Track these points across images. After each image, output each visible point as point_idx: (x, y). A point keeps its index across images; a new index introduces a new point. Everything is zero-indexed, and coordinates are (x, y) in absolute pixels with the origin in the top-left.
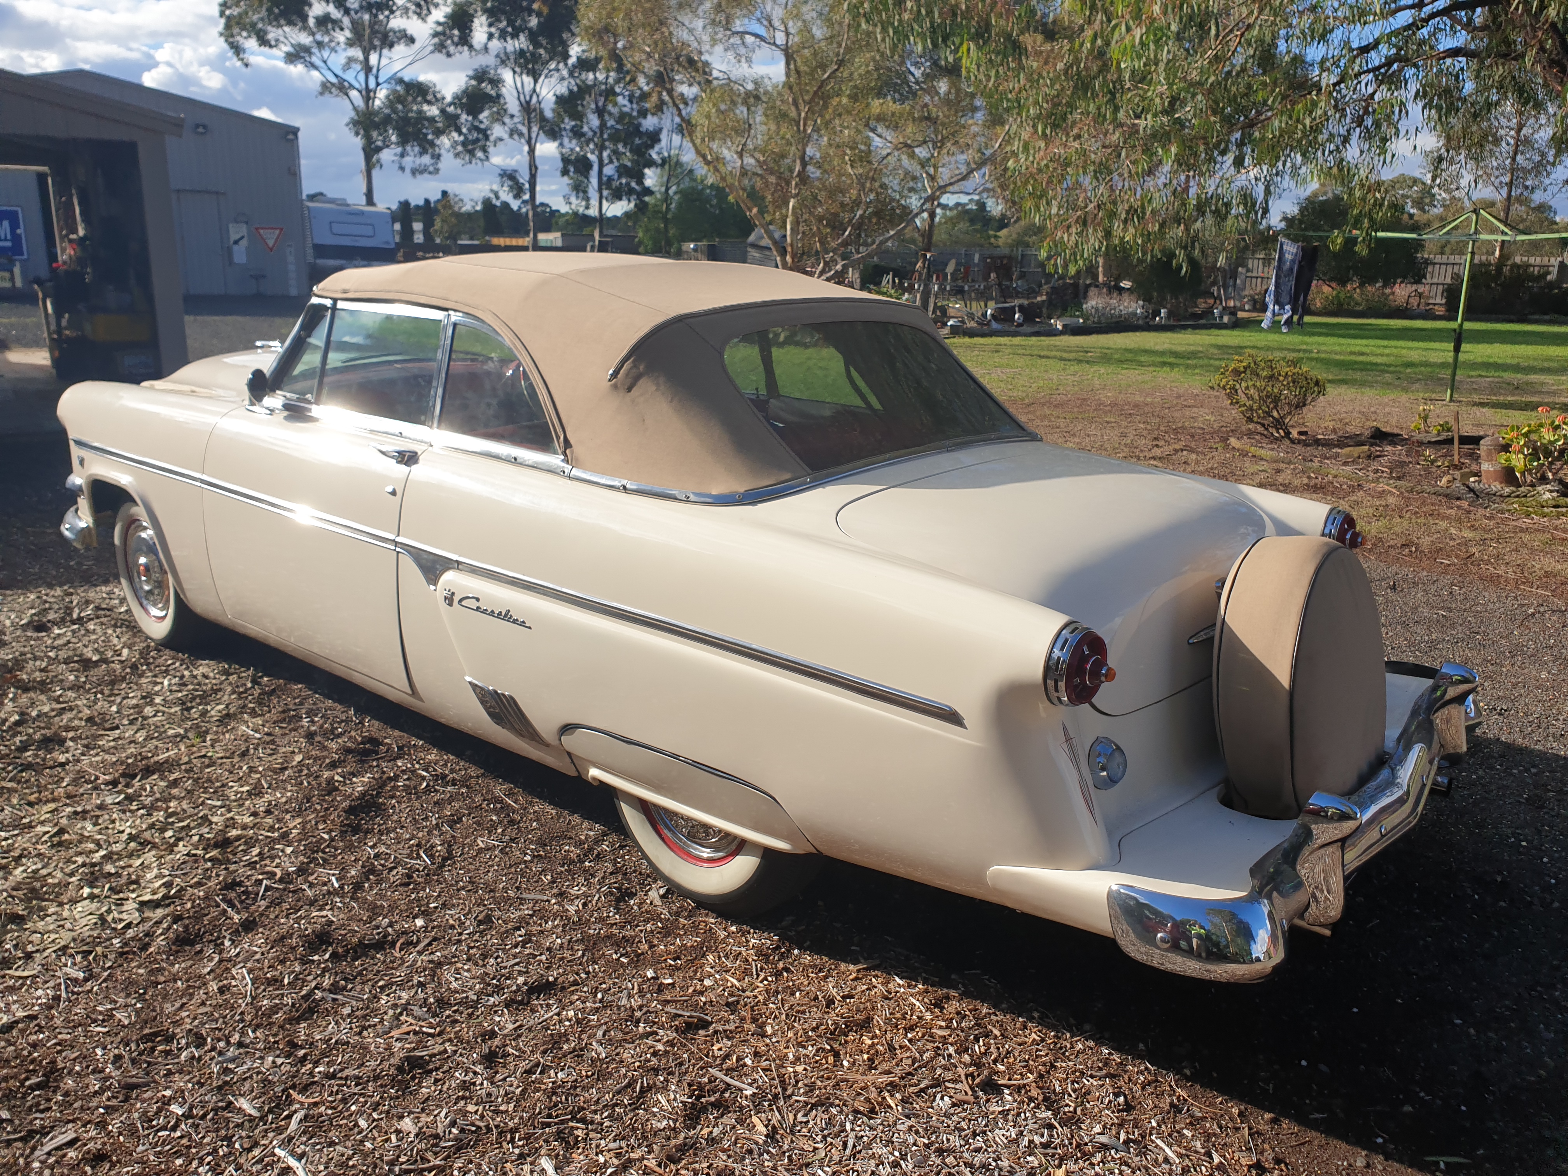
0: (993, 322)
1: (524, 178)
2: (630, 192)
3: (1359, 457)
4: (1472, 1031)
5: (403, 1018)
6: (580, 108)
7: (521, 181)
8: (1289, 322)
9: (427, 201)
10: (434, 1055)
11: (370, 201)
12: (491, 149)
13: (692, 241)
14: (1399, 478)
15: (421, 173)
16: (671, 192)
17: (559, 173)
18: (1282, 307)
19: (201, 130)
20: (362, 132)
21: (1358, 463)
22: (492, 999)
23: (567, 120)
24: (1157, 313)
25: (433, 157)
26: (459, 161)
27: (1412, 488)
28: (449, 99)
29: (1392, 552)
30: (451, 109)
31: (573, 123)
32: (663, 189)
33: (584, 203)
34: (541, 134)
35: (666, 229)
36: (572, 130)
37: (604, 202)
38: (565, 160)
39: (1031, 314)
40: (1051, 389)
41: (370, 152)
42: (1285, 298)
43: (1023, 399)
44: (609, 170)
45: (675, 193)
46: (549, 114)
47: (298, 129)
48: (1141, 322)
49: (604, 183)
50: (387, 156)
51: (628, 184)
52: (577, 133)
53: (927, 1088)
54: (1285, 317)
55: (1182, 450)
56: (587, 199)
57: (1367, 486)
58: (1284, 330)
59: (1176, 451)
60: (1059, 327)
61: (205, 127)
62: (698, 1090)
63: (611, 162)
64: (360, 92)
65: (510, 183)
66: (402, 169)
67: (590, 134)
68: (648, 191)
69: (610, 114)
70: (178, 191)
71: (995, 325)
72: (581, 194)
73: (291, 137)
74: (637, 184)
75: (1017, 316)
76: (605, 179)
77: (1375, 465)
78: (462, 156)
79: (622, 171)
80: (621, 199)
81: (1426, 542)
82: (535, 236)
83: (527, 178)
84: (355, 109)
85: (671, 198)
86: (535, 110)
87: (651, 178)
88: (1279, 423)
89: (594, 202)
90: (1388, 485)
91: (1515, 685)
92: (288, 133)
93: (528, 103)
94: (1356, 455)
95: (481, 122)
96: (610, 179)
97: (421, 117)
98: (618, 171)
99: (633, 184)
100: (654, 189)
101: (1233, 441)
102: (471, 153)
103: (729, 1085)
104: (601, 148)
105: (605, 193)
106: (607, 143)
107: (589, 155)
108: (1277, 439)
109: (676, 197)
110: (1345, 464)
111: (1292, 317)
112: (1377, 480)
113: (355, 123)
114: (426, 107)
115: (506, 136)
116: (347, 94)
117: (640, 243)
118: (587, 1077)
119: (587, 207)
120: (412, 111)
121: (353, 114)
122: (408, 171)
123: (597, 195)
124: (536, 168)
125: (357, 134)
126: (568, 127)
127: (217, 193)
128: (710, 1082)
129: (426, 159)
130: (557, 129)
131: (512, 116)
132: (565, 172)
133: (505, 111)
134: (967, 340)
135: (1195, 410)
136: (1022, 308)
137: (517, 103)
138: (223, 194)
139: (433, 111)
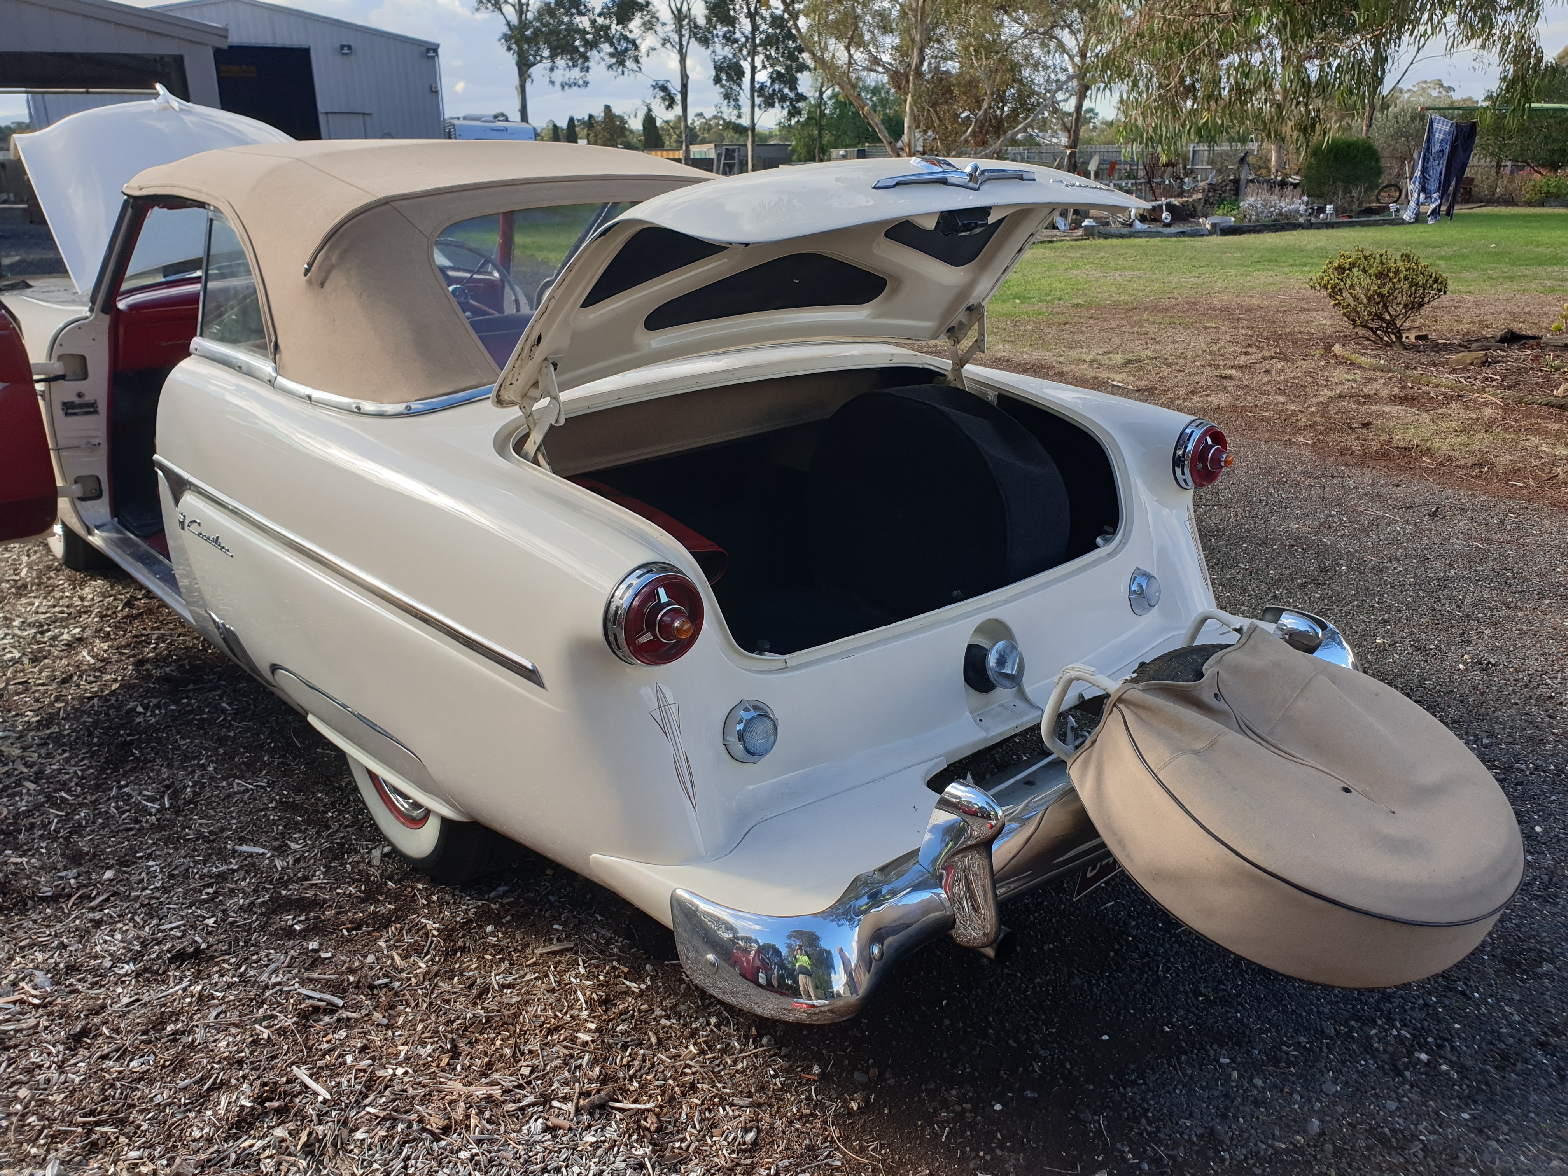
0: (1137, 222)
1: (675, 87)
2: (784, 99)
3: (1472, 364)
4: (1235, 1075)
5: (22, 984)
6: (732, 13)
7: (673, 91)
8: (1435, 213)
9: (591, 116)
10: (21, 1030)
11: (524, 117)
12: (643, 60)
13: (843, 147)
14: (1510, 388)
15: (570, 86)
16: (825, 96)
17: (712, 82)
18: (1429, 196)
19: (346, 51)
20: (514, 46)
21: (1468, 371)
22: (126, 967)
23: (719, 27)
24: (1322, 210)
25: (582, 70)
26: (612, 73)
27: (1522, 398)
28: (598, 10)
29: (1461, 472)
30: (600, 20)
31: (725, 29)
32: (817, 94)
33: (736, 112)
34: (693, 39)
35: (820, 135)
36: (724, 36)
37: (757, 109)
38: (718, 68)
39: (1180, 214)
40: (1164, 292)
41: (524, 66)
42: (1433, 185)
43: (1126, 304)
44: (763, 76)
45: (830, 98)
46: (702, 21)
47: (438, 45)
48: (1301, 220)
49: (758, 90)
50: (538, 71)
51: (780, 91)
52: (729, 39)
53: (529, 1106)
54: (1433, 206)
55: (1272, 358)
56: (738, 107)
57: (1468, 396)
58: (1430, 221)
59: (1264, 358)
60: (1208, 226)
61: (349, 47)
62: (272, 1091)
63: (764, 67)
64: (513, 6)
65: (662, 94)
66: (552, 83)
67: (743, 39)
68: (801, 98)
69: (764, 18)
70: (327, 113)
71: (1138, 225)
72: (732, 103)
73: (431, 54)
74: (791, 89)
75: (1164, 216)
76: (757, 86)
77: (1488, 372)
78: (615, 67)
79: (777, 77)
80: (773, 106)
81: (1504, 460)
82: (687, 147)
83: (679, 87)
84: (508, 23)
85: (826, 104)
86: (686, 17)
87: (806, 83)
88: (1392, 327)
89: (746, 110)
90: (1494, 395)
91: (1522, 634)
92: (428, 50)
93: (679, 11)
94: (1469, 361)
95: (631, 32)
96: (763, 86)
97: (573, 30)
98: (771, 78)
99: (786, 91)
100: (808, 95)
101: (1337, 348)
102: (621, 63)
103: (307, 1087)
104: (753, 53)
105: (758, 100)
106: (759, 49)
107: (742, 63)
108: (1387, 344)
109: (830, 103)
110: (1454, 371)
111: (1440, 206)
112: (1483, 390)
113: (506, 38)
114: (578, 19)
115: (658, 46)
116: (500, 9)
117: (794, 151)
118: (163, 1067)
119: (739, 116)
120: (563, 23)
121: (505, 29)
122: (558, 85)
123: (749, 103)
124: (688, 77)
125: (509, 49)
126: (720, 34)
127: (364, 114)
128: (288, 1082)
129: (576, 73)
130: (710, 36)
131: (664, 24)
132: (717, 80)
133: (658, 19)
134: (1102, 241)
135: (1314, 314)
136: (1170, 208)
137: (669, 11)
138: (369, 114)
139: (584, 22)
